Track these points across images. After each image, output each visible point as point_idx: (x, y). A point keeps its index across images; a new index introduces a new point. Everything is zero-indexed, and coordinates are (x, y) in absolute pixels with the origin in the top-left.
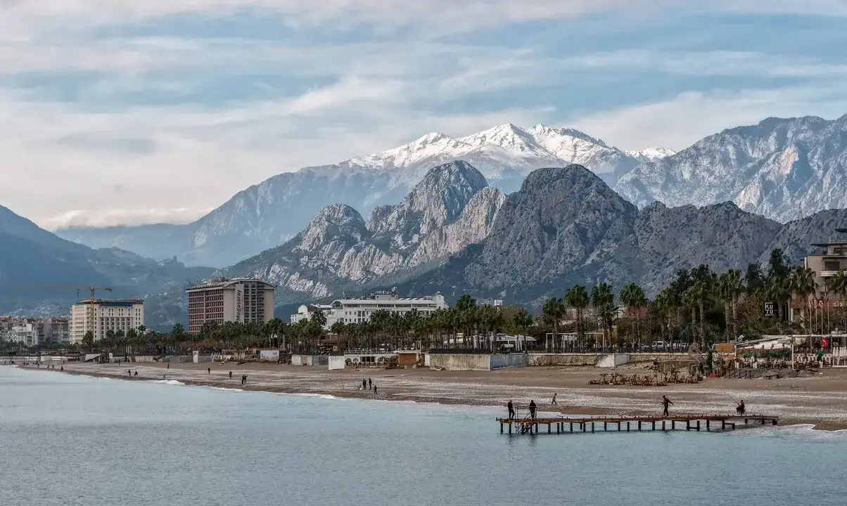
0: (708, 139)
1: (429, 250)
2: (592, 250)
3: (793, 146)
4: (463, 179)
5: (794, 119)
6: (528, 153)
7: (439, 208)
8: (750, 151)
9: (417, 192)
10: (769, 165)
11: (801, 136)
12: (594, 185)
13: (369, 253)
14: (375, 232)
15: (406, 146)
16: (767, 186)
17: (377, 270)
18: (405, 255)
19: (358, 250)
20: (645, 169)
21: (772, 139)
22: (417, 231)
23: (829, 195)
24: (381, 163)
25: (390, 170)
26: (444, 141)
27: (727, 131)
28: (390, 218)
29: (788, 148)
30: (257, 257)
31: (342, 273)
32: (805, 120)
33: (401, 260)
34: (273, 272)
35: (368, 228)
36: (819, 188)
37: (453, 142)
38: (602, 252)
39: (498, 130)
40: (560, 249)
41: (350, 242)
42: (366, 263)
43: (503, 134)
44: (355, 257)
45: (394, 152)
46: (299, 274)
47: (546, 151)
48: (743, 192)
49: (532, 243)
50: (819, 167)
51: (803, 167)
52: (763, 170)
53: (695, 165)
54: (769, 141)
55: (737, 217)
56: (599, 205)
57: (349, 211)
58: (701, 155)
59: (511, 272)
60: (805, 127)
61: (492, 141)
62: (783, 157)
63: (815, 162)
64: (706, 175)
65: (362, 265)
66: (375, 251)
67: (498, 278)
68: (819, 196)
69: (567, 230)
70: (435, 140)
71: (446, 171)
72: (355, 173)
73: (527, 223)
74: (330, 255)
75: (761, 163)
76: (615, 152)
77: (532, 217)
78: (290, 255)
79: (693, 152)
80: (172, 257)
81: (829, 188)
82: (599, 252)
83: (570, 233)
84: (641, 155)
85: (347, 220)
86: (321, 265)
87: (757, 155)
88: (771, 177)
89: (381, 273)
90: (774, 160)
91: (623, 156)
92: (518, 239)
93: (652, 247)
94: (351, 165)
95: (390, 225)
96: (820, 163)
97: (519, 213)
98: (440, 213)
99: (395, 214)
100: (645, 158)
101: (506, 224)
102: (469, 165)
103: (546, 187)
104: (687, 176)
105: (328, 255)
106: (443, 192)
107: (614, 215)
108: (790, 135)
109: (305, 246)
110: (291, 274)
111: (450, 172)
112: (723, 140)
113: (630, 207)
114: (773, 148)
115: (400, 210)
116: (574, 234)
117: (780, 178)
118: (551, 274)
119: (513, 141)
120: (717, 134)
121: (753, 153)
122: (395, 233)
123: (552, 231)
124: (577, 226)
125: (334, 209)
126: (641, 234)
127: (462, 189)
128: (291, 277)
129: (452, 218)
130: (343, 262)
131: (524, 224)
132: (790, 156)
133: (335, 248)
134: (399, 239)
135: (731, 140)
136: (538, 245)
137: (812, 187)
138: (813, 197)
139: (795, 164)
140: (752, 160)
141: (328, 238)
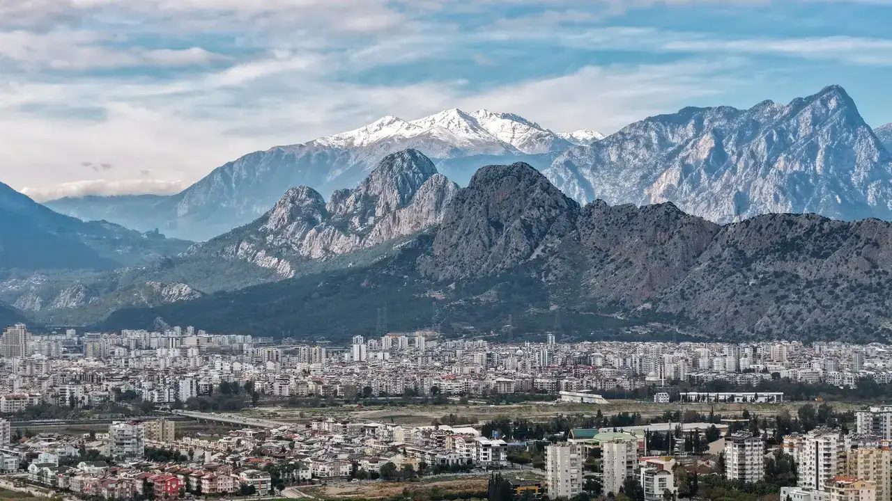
0: (633, 125)
1: (384, 232)
2: (537, 245)
3: (710, 133)
4: (415, 166)
5: (709, 109)
6: (472, 135)
7: (393, 193)
8: (670, 137)
9: (373, 177)
10: (687, 150)
11: (716, 124)
12: (539, 183)
13: (329, 235)
14: (334, 214)
15: (364, 128)
16: (686, 170)
17: (336, 249)
18: (362, 236)
19: (319, 231)
20: (576, 152)
21: (690, 126)
22: (373, 214)
23: (743, 178)
24: (342, 143)
25: (349, 150)
26: (398, 124)
27: (650, 119)
28: (348, 201)
29: (705, 136)
30: (228, 234)
31: (304, 252)
32: (720, 109)
33: (357, 241)
34: (242, 249)
35: (328, 210)
36: (734, 171)
37: (406, 125)
38: (546, 247)
39: (446, 114)
40: (507, 243)
41: (312, 222)
42: (326, 243)
43: (450, 117)
44: (316, 237)
45: (354, 133)
46: (265, 252)
47: (488, 133)
48: (665, 174)
49: (480, 237)
50: (733, 153)
51: (718, 153)
52: (683, 154)
53: (621, 148)
54: (688, 128)
55: (677, 218)
56: (544, 202)
57: (312, 193)
58: (627, 140)
59: (459, 265)
60: (720, 116)
61: (440, 124)
62: (701, 143)
63: (730, 147)
64: (631, 157)
65: (322, 245)
66: (334, 232)
67: (447, 270)
68: (733, 179)
69: (513, 225)
70: (390, 123)
71: (399, 159)
72: (320, 152)
73: (475, 217)
74: (293, 234)
75: (681, 148)
76: (549, 135)
77: (480, 212)
78: (257, 233)
79: (620, 137)
80: (154, 230)
81: (743, 173)
82: (543, 247)
83: (516, 229)
84: (571, 136)
85: (309, 201)
86: (286, 243)
87: (677, 140)
88: (690, 161)
89: (339, 252)
90: (693, 146)
91: (556, 137)
92: (466, 232)
93: (594, 243)
94: (316, 145)
95: (348, 208)
96: (734, 149)
97: (468, 208)
98: (393, 197)
99: (352, 197)
100: (576, 140)
101: (456, 218)
102: (420, 153)
103: (493, 183)
104: (614, 158)
105: (291, 234)
106: (397, 178)
107: (558, 212)
108: (706, 123)
109: (270, 225)
110: (257, 251)
111: (403, 160)
112: (647, 126)
113: (573, 204)
114: (691, 134)
115: (357, 194)
116: (520, 230)
117: (697, 162)
118: (497, 268)
119: (459, 124)
120: (641, 121)
121: (673, 138)
122: (352, 215)
123: (498, 226)
124: (523, 222)
125: (298, 191)
126: (584, 231)
127: (414, 176)
128: (259, 253)
129: (404, 202)
130: (305, 241)
131: (473, 218)
132: (706, 143)
133: (298, 227)
134: (356, 221)
135: (653, 126)
136: (486, 239)
137: (727, 171)
138: (728, 180)
139: (711, 150)
140: (672, 145)
141: (292, 218)
